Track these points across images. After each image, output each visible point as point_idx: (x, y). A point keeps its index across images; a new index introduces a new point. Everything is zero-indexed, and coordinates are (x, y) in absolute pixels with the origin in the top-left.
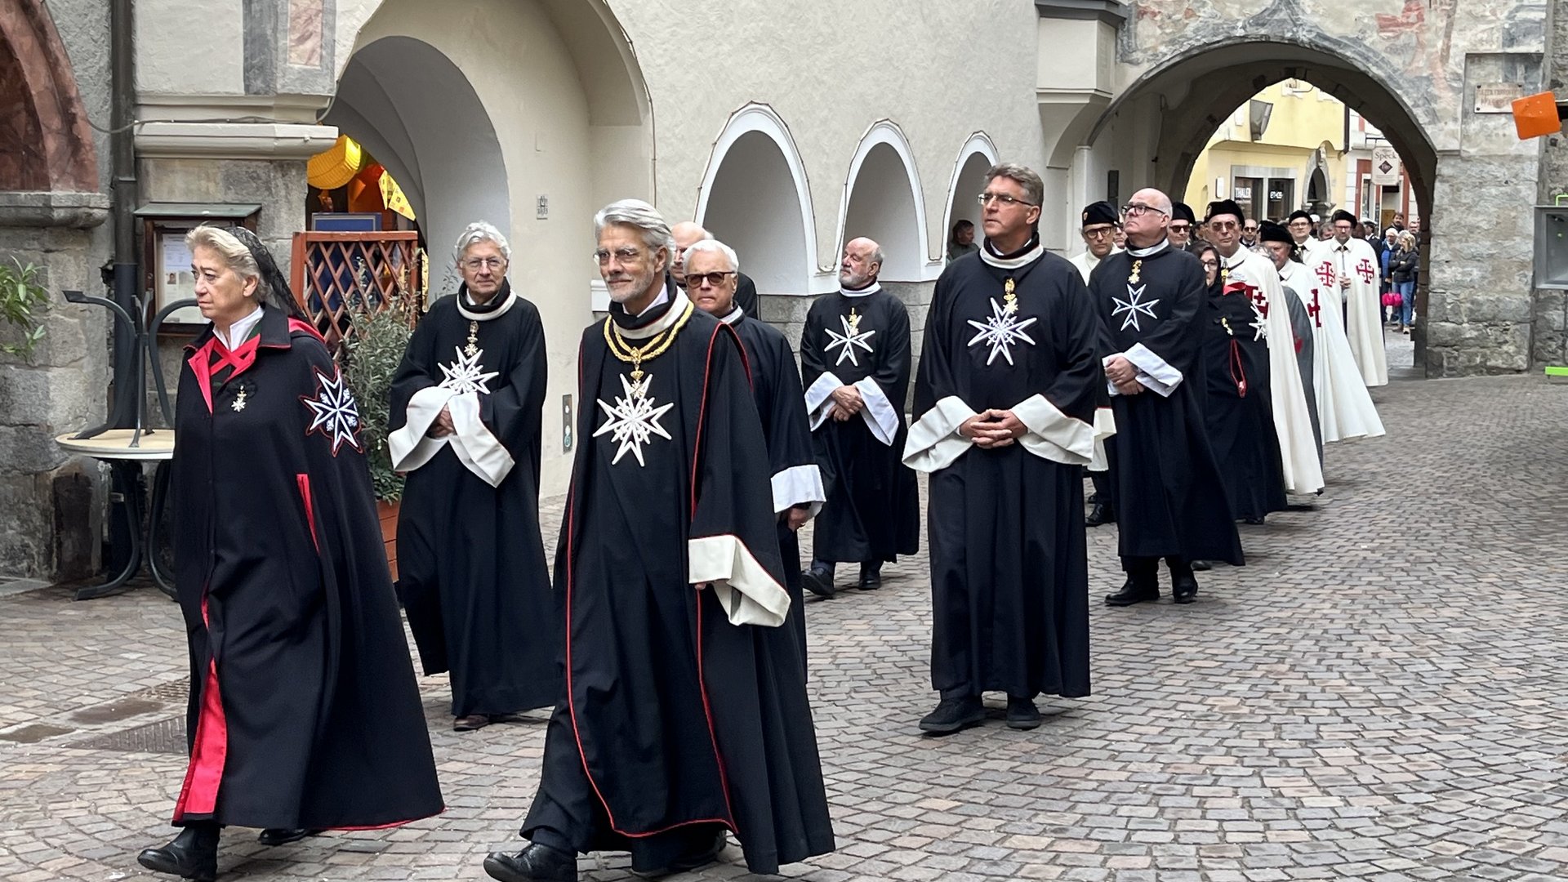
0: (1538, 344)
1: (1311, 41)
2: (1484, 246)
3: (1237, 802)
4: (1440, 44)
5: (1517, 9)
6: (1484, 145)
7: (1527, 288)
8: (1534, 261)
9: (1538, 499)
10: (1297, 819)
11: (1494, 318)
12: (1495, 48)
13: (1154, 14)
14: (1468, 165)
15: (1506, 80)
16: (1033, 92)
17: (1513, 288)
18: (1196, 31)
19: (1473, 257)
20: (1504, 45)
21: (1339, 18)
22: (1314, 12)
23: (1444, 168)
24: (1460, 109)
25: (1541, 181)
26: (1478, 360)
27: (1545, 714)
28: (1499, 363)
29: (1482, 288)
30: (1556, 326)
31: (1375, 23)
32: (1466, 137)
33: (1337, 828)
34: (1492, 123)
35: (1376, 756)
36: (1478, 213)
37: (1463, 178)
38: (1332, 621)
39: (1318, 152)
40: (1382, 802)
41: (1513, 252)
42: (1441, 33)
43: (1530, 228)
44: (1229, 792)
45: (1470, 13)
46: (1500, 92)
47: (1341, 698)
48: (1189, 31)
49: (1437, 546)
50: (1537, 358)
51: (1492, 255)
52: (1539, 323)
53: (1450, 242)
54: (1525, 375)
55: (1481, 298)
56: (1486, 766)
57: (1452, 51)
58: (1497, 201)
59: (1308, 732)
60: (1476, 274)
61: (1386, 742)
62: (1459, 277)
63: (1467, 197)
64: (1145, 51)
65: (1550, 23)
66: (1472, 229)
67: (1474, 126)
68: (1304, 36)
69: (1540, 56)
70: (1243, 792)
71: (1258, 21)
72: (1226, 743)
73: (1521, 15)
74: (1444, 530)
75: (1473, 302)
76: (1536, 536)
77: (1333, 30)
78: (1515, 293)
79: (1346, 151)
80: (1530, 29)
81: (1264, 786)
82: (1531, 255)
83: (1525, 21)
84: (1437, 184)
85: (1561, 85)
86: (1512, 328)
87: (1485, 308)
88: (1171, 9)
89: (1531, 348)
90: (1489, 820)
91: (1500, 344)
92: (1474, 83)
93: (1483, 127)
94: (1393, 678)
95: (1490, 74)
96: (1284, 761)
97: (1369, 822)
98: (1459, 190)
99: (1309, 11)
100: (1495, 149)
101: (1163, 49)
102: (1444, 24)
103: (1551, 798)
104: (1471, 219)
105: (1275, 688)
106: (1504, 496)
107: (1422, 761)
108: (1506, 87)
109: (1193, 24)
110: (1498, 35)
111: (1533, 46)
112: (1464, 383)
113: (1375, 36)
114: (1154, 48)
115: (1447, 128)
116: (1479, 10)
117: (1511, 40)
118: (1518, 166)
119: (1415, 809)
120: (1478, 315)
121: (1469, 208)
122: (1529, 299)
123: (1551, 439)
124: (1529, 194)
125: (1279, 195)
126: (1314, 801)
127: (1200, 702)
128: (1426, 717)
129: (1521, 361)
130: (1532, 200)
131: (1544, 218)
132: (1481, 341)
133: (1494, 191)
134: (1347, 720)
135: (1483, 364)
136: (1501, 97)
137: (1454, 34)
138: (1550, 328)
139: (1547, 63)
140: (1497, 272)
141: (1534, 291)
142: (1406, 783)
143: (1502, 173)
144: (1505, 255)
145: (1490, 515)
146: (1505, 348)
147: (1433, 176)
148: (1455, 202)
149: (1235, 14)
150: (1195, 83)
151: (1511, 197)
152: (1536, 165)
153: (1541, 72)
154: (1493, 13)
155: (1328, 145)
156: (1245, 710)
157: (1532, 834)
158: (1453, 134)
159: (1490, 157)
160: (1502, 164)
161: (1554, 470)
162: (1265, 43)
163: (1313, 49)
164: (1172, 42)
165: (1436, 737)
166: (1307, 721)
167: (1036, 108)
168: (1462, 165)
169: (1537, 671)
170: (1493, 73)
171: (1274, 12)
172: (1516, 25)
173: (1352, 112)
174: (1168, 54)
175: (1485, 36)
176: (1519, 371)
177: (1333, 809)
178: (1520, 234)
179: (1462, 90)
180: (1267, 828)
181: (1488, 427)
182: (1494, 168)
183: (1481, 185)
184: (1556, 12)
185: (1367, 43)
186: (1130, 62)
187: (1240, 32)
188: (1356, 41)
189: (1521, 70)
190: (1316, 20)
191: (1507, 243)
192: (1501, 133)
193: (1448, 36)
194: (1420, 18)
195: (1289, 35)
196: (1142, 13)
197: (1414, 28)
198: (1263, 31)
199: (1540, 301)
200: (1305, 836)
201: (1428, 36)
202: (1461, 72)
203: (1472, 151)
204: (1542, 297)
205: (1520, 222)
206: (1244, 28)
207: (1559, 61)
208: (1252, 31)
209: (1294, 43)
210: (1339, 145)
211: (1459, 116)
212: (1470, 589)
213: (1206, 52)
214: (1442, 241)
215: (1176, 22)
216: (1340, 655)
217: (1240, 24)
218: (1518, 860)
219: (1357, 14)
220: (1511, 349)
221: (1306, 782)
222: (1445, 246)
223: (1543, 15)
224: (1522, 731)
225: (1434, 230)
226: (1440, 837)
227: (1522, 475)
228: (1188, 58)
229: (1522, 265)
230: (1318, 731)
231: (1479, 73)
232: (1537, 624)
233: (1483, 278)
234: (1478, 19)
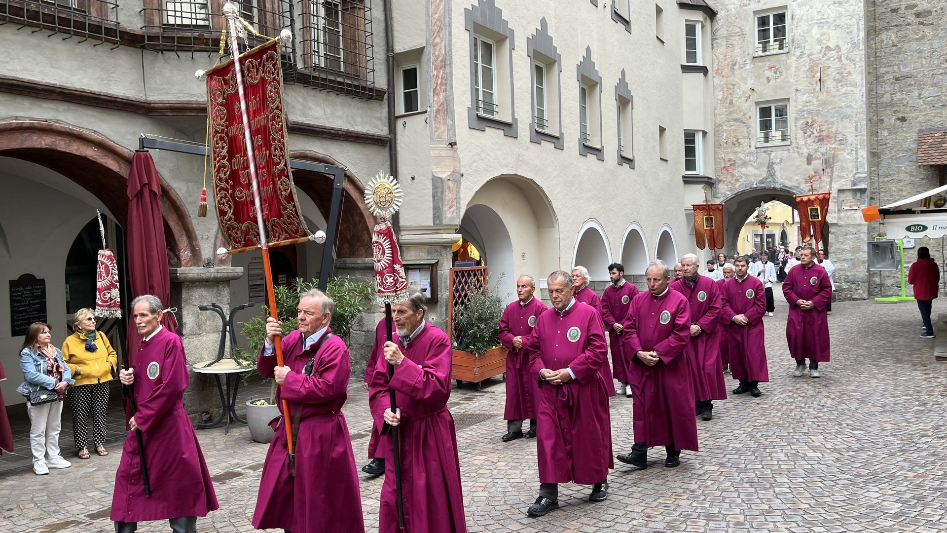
0: (871, 290)
1: (781, 188)
2: (849, 256)
3: (783, 455)
4: (828, 187)
5: (856, 173)
6: (847, 221)
7: (866, 270)
8: (868, 260)
9: (878, 346)
10: (805, 460)
11: (854, 281)
12: (849, 187)
13: (724, 181)
14: (841, 228)
15: (853, 198)
16: (683, 209)
17: (860, 270)
18: (739, 186)
19: (845, 260)
20: (852, 186)
21: (790, 179)
22: (781, 178)
23: (832, 229)
24: (837, 209)
25: (869, 233)
26: (849, 296)
27: (892, 424)
28: (857, 297)
29: (849, 271)
30: (877, 283)
31: (804, 181)
32: (839, 218)
33: (820, 464)
34: (849, 213)
35: (831, 439)
36: (846, 244)
37: (839, 232)
38: (808, 390)
39: (783, 224)
40: (837, 455)
41: (860, 258)
42: (828, 183)
43: (866, 248)
44: (780, 451)
45: (838, 176)
46: (851, 202)
47: (816, 418)
48: (737, 186)
49: (843, 364)
50: (870, 294)
51: (851, 259)
52: (871, 282)
53: (836, 255)
54: (867, 301)
55: (848, 274)
56: (873, 442)
57: (832, 189)
58: (852, 240)
59: (805, 430)
60: (846, 266)
61: (834, 434)
62: (840, 267)
63: (841, 239)
64: (721, 194)
65: (869, 178)
66: (844, 250)
67: (842, 214)
68: (778, 186)
69: (865, 189)
70: (784, 451)
71: (761, 182)
72: (776, 434)
73: (858, 175)
74: (845, 357)
75: (845, 276)
76: (879, 359)
77: (788, 184)
78: (862, 272)
79: (793, 223)
80: (861, 180)
81: (792, 449)
82: (867, 259)
83: (859, 177)
84: (830, 235)
85: (874, 199)
86: (861, 284)
87: (850, 277)
88: (730, 179)
89: (869, 291)
90: (876, 461)
91: (857, 290)
92: (841, 200)
93: (846, 214)
94: (833, 410)
95: (847, 196)
96: (798, 440)
97: (832, 462)
98: (838, 237)
99: (779, 178)
100: (850, 222)
101: (728, 193)
102: (829, 180)
103: (899, 454)
104: (843, 247)
105: (791, 414)
106: (866, 345)
107: (848, 440)
108: (853, 200)
109: (738, 184)
110: (849, 183)
111: (862, 186)
112: (844, 304)
113: (804, 185)
114: (725, 192)
115: (832, 216)
116: (842, 174)
117: (855, 184)
118: (860, 228)
119: (848, 457)
120: (847, 280)
121: (842, 243)
122: (867, 274)
123: (880, 324)
124: (865, 237)
125: (770, 240)
126: (811, 454)
127: (764, 420)
128: (848, 425)
129: (865, 296)
130: (866, 239)
131: (871, 246)
132: (849, 289)
133: (851, 237)
134: (819, 426)
135: (851, 297)
136: (852, 204)
137: (833, 183)
138: (875, 284)
139: (868, 192)
140: (854, 264)
141: (868, 271)
142: (844, 448)
143: (854, 230)
144: (856, 259)
145: (861, 352)
146: (859, 291)
147: (828, 232)
148: (837, 241)
149: (753, 180)
150: (739, 204)
151: (858, 239)
152: (866, 227)
153: (866, 195)
154: (847, 175)
155: (787, 222)
156: (781, 422)
157: (893, 466)
158: (835, 218)
159: (849, 225)
160: (854, 227)
161: (883, 335)
162: (764, 189)
163: (781, 190)
164: (731, 190)
165: (852, 432)
166: (804, 426)
167: (684, 215)
168: (839, 228)
169: (887, 408)
170: (848, 196)
171: (767, 179)
172: (856, 179)
173: (795, 210)
174: (730, 194)
175: (844, 183)
176: (865, 299)
177: (818, 457)
178: (862, 251)
179: (837, 202)
180: (795, 463)
181: (856, 320)
182: (851, 229)
183: (846, 235)
184: (871, 173)
185: (801, 187)
186: (716, 198)
187: (755, 186)
188: (797, 187)
189: (858, 194)
190: (782, 181)
191: (857, 255)
192: (852, 216)
193: (831, 184)
194: (820, 178)
195: (773, 186)
196: (720, 181)
197: (818, 182)
198: (763, 185)
199: (871, 275)
200: (809, 466)
201: (823, 184)
202: (836, 196)
203: (842, 223)
204: (871, 273)
205: (862, 247)
206: (756, 184)
207: (873, 191)
208: (759, 185)
209: (774, 189)
210: (791, 222)
211: (837, 211)
212: (857, 379)
213: (743, 193)
214: (833, 255)
215: (732, 184)
216: (812, 403)
217: (755, 183)
218: (889, 476)
219: (797, 178)
220: (861, 291)
221: (807, 447)
222: (834, 256)
223: (866, 175)
224: (884, 430)
225: (829, 251)
226: (859, 467)
227: (871, 337)
228: (737, 195)
229: (864, 262)
230: (808, 430)
231: (843, 196)
232: (885, 391)
233: (849, 267)
234: (842, 177)
